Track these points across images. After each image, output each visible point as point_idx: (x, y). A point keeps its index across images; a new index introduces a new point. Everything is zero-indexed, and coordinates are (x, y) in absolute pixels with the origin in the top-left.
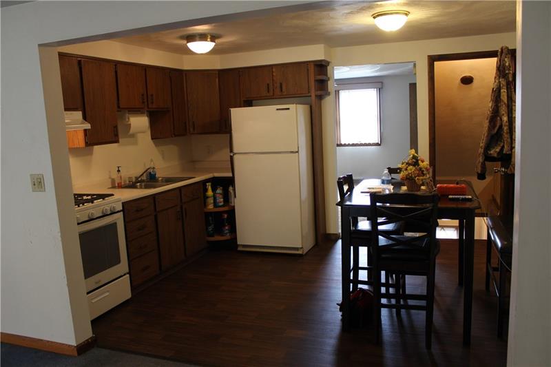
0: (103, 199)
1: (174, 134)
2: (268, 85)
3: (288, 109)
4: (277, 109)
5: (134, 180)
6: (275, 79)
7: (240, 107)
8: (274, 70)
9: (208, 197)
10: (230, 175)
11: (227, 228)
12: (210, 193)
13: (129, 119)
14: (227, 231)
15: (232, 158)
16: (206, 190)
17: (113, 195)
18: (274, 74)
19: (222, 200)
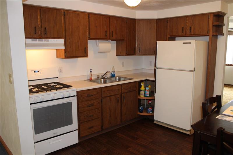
0: (68, 88)
1: (126, 54)
2: (183, 28)
3: (190, 43)
4: (184, 43)
5: (101, 77)
6: (187, 24)
7: (166, 40)
8: (187, 19)
9: (141, 91)
10: (154, 79)
11: (150, 109)
12: (143, 88)
13: (98, 44)
14: (150, 111)
15: (155, 70)
16: (140, 86)
17: (72, 86)
18: (187, 21)
19: (149, 93)
